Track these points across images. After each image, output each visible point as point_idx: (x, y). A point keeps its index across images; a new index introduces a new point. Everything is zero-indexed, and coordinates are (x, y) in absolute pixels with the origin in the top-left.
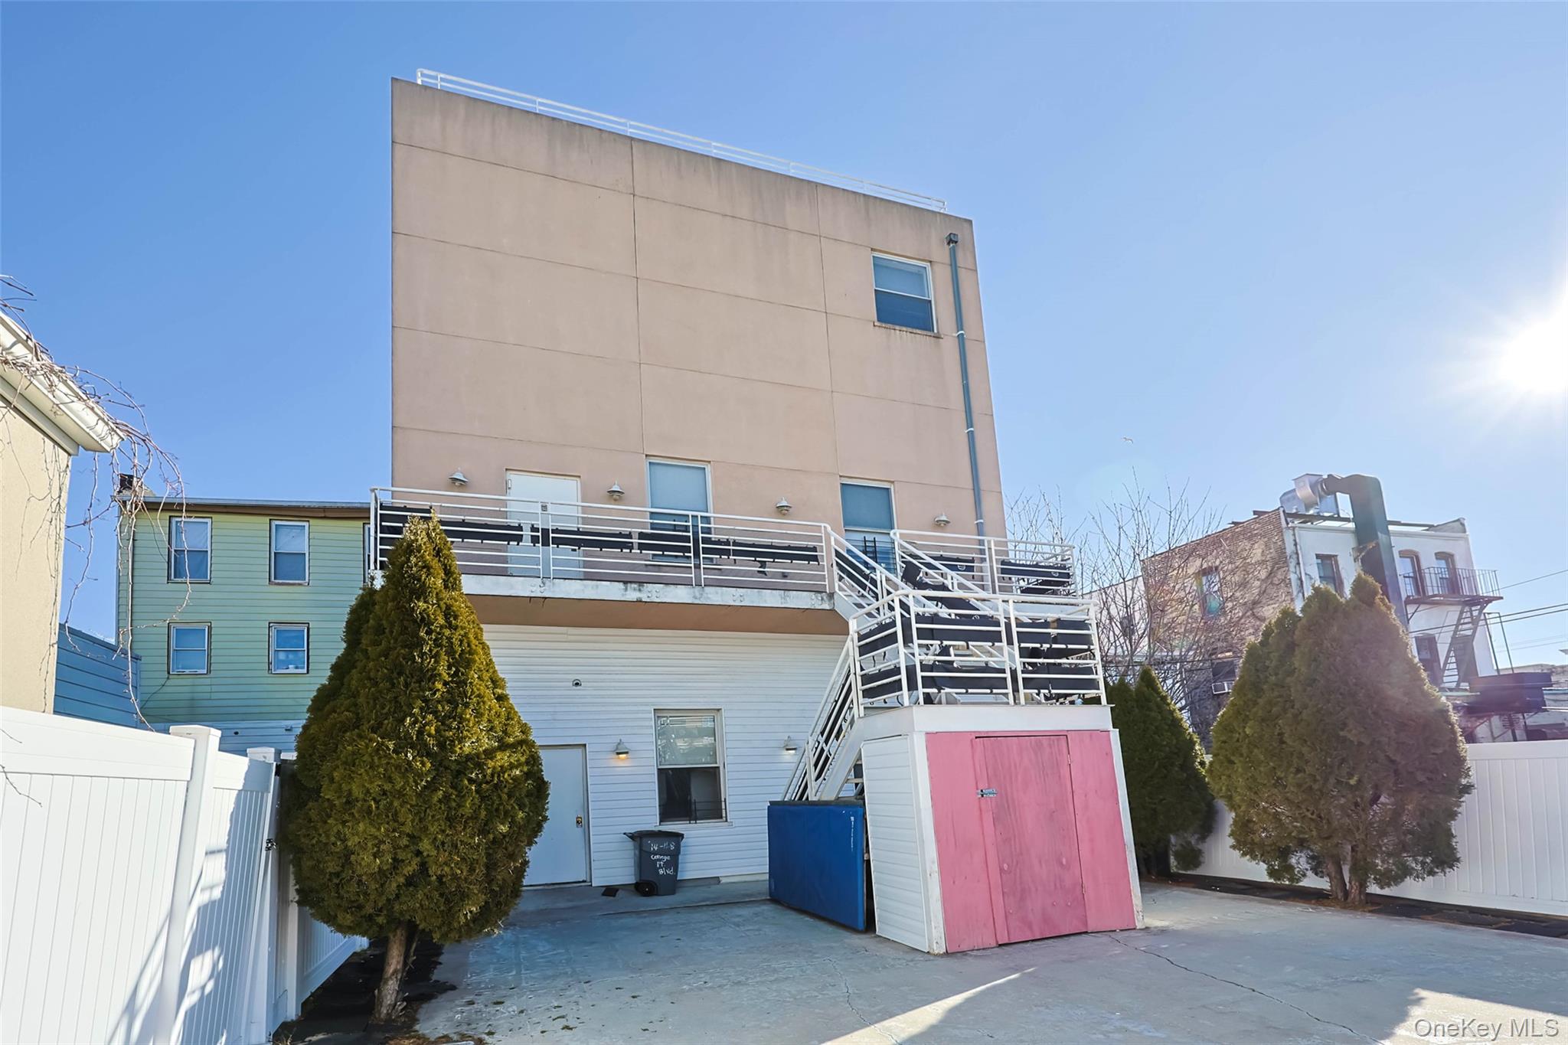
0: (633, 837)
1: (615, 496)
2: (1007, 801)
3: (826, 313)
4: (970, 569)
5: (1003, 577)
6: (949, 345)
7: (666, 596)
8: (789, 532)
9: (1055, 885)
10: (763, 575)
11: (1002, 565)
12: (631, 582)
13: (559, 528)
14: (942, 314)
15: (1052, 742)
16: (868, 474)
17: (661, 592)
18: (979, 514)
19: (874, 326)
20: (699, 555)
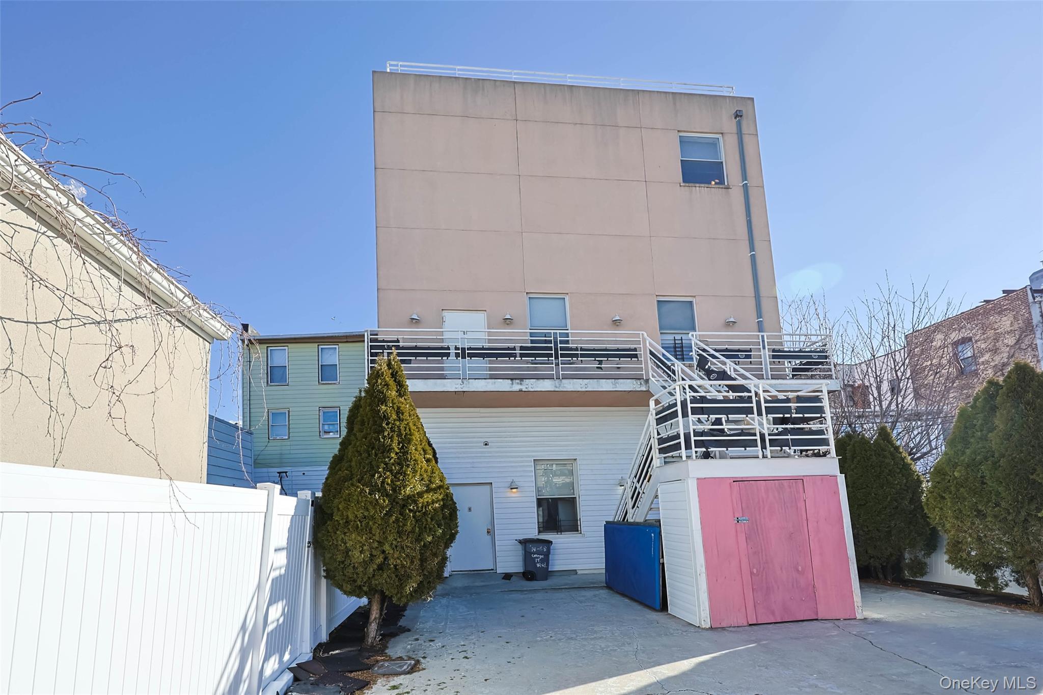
0: (520, 542)
1: (508, 322)
2: (757, 525)
3: (646, 181)
4: (749, 357)
5: (774, 361)
6: (736, 194)
7: (537, 387)
8: (617, 339)
9: (793, 585)
10: (601, 370)
11: (773, 352)
12: (516, 379)
13: (472, 347)
14: (731, 171)
15: (791, 484)
16: (676, 292)
17: (534, 385)
18: (759, 314)
19: (680, 186)
20: (558, 359)
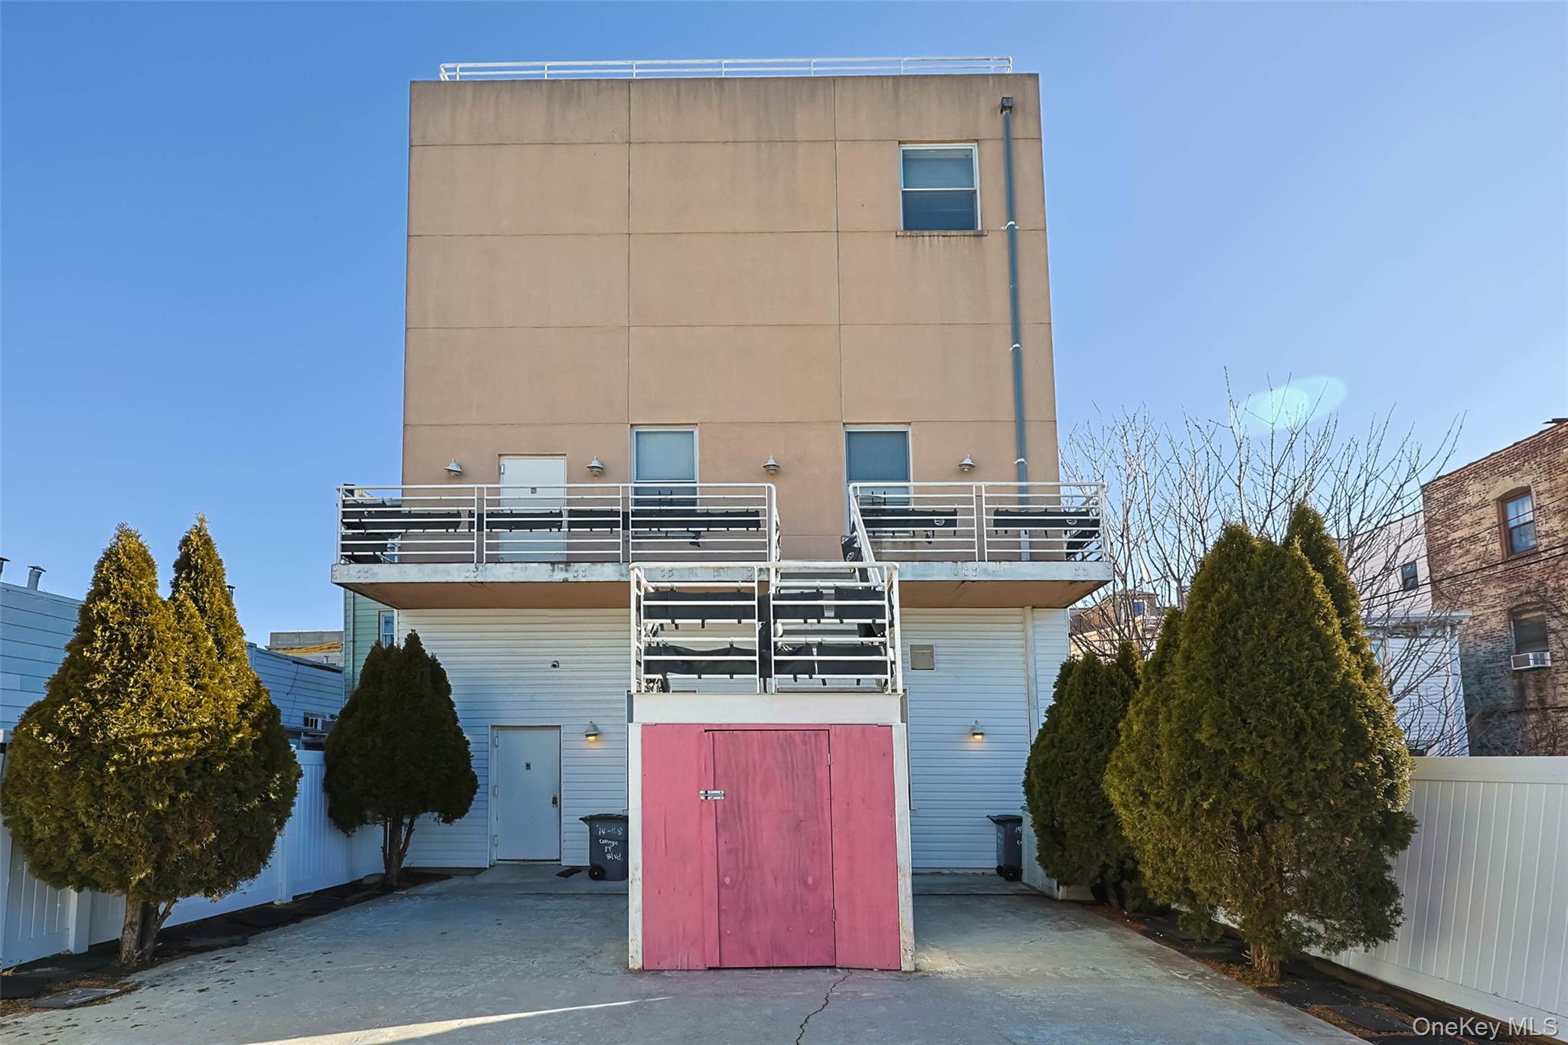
3: (838, 231)
4: (953, 523)
6: (995, 245)
7: (592, 575)
8: (726, 496)
9: (794, 908)
10: (697, 547)
11: (995, 515)
12: (559, 563)
14: (989, 209)
17: (587, 571)
19: (897, 236)
20: (629, 529)
